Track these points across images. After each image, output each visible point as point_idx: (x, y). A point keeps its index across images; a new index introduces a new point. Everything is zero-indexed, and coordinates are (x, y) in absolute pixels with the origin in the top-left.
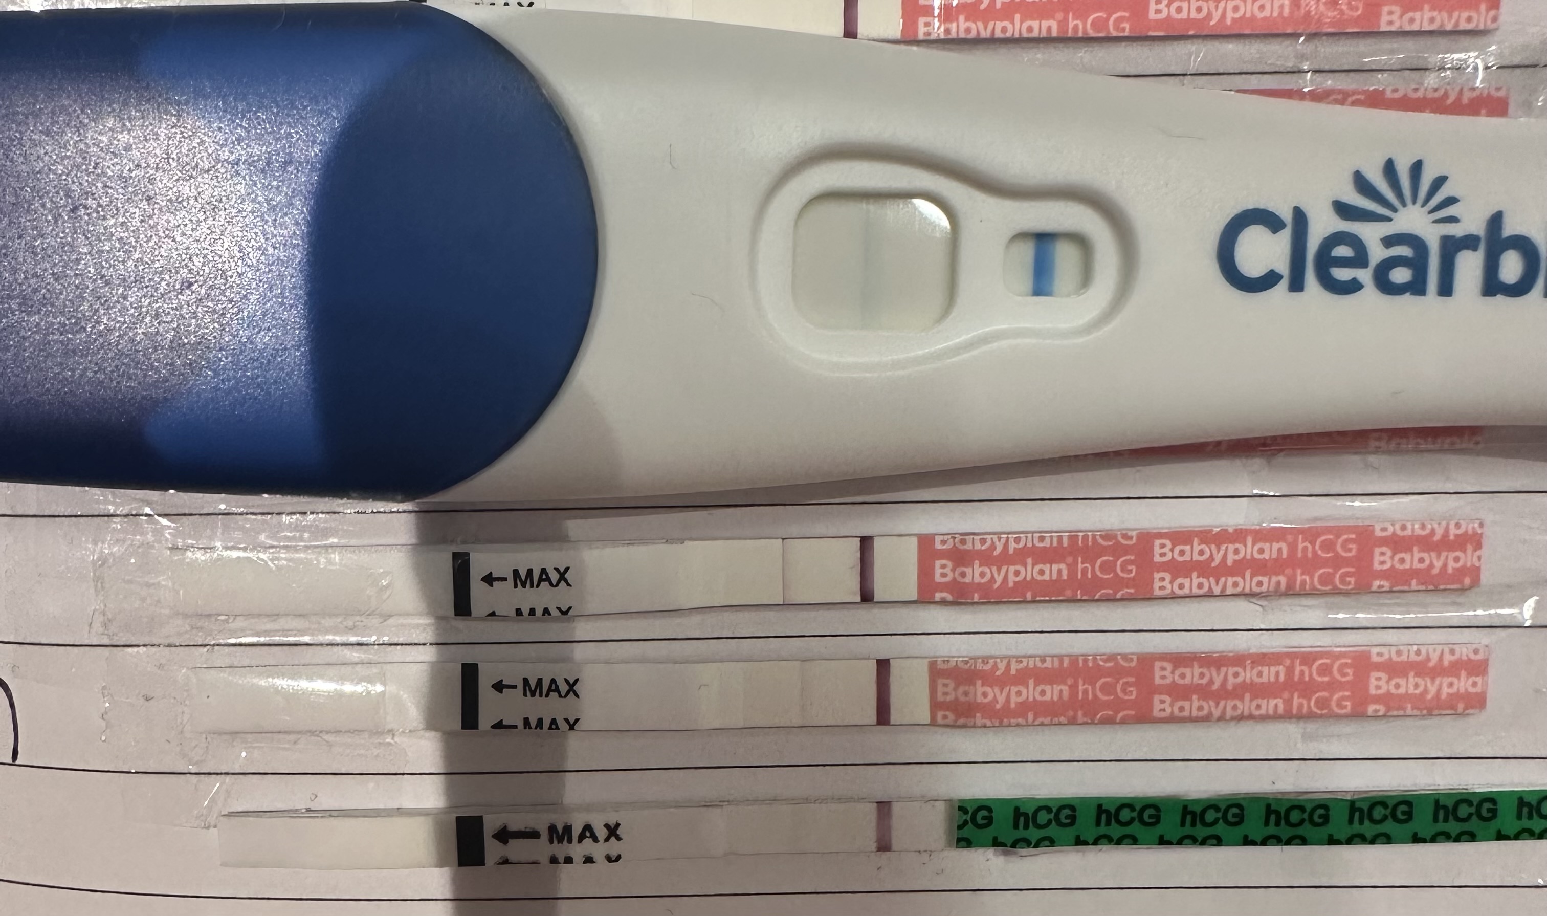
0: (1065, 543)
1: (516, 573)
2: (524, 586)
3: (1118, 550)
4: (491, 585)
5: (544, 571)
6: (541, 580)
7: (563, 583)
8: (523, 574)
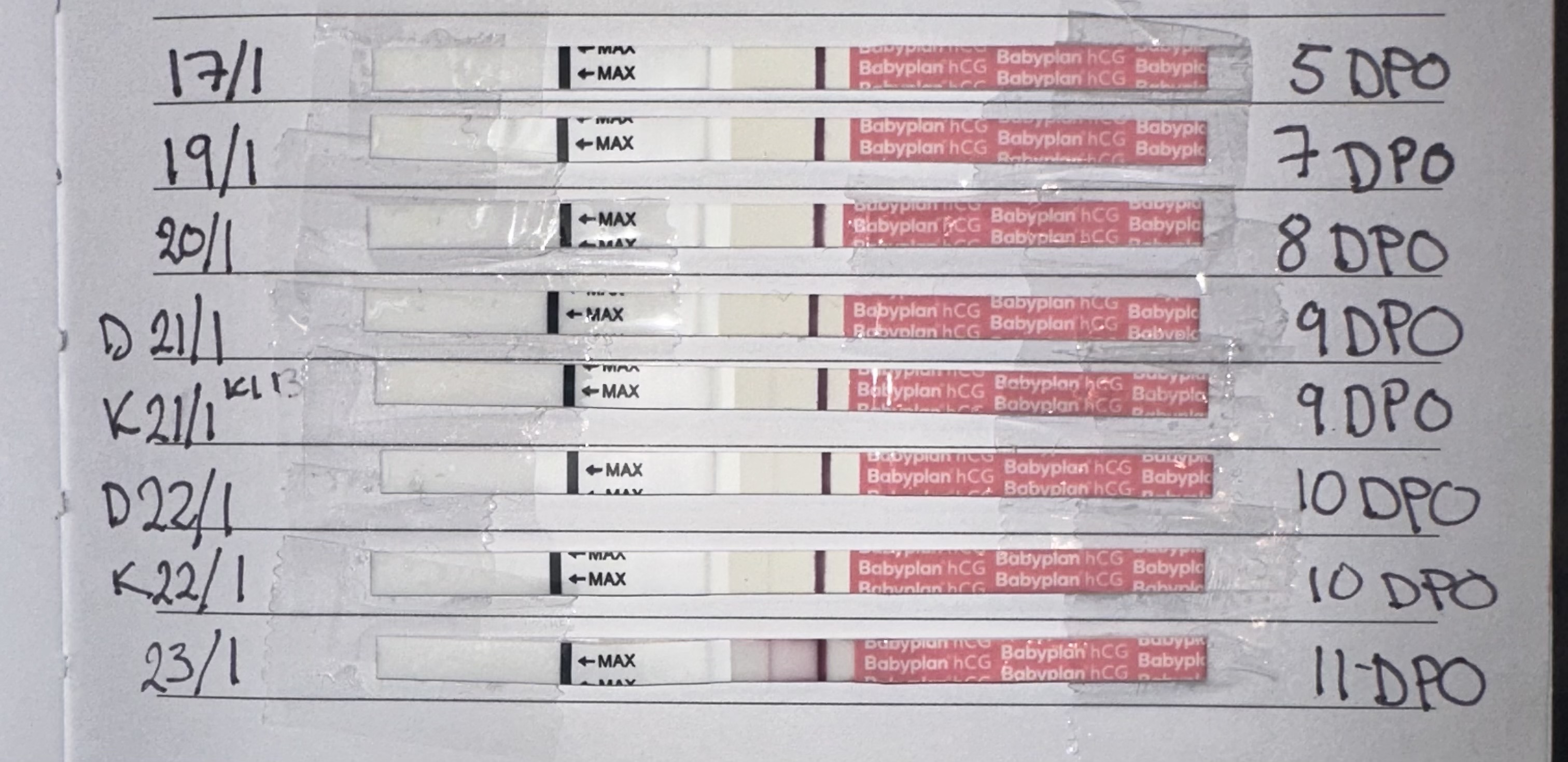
0: (946, 646)
1: (601, 657)
2: (605, 666)
3: (979, 651)
4: (584, 665)
5: (618, 656)
6: (616, 662)
7: (630, 665)
8: (605, 658)
